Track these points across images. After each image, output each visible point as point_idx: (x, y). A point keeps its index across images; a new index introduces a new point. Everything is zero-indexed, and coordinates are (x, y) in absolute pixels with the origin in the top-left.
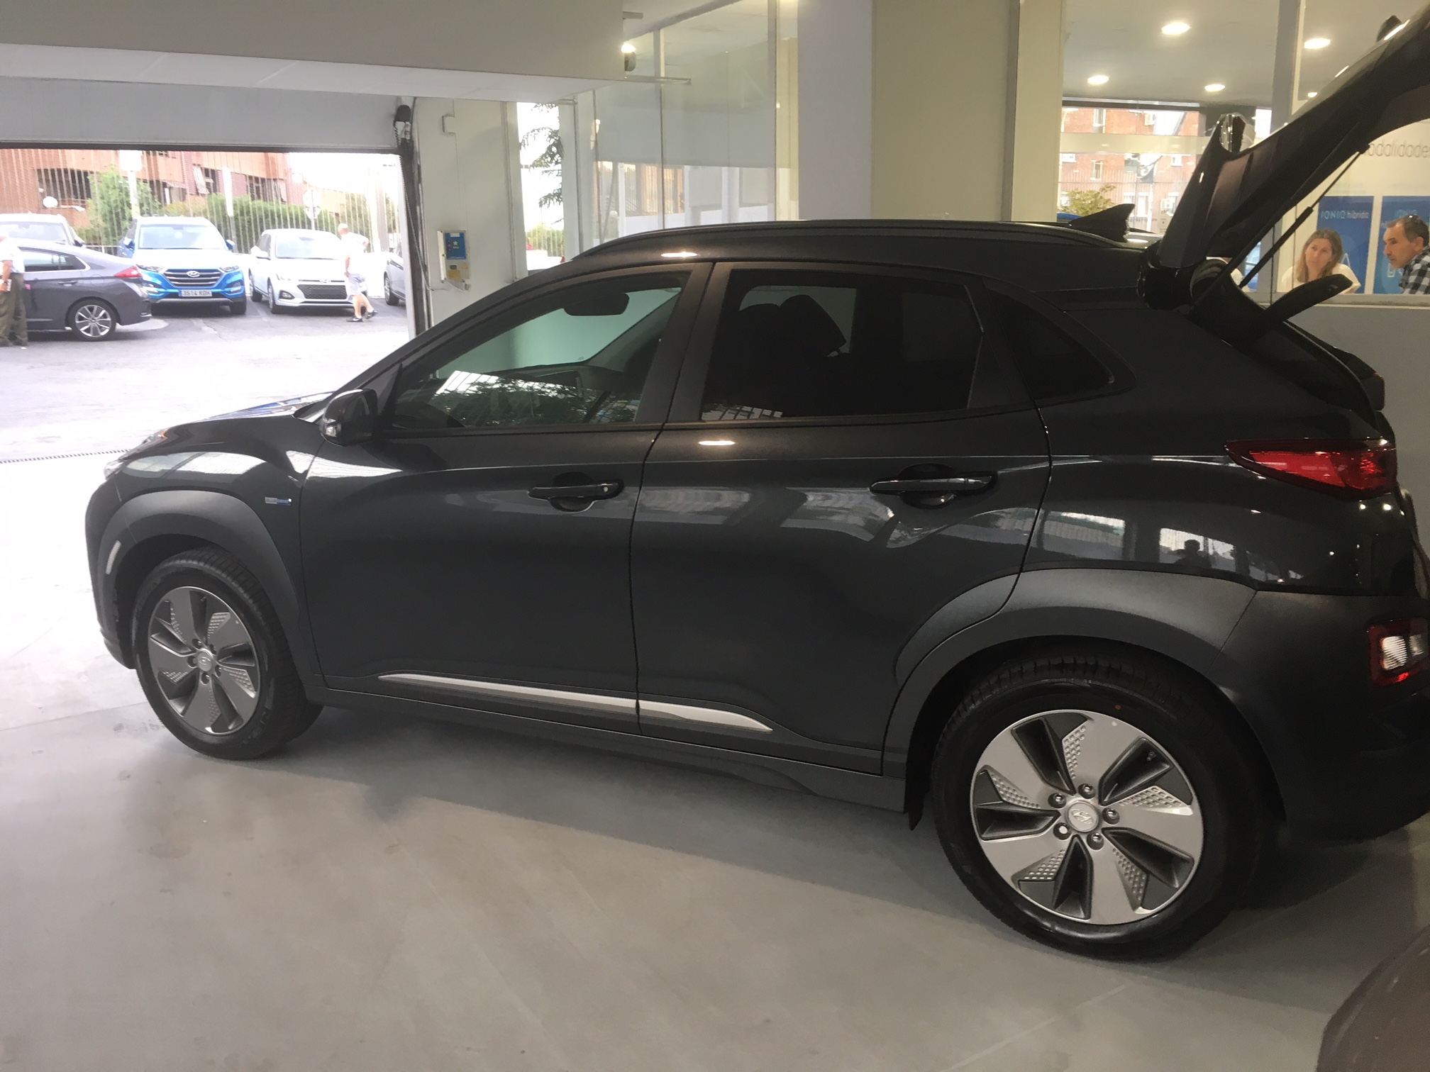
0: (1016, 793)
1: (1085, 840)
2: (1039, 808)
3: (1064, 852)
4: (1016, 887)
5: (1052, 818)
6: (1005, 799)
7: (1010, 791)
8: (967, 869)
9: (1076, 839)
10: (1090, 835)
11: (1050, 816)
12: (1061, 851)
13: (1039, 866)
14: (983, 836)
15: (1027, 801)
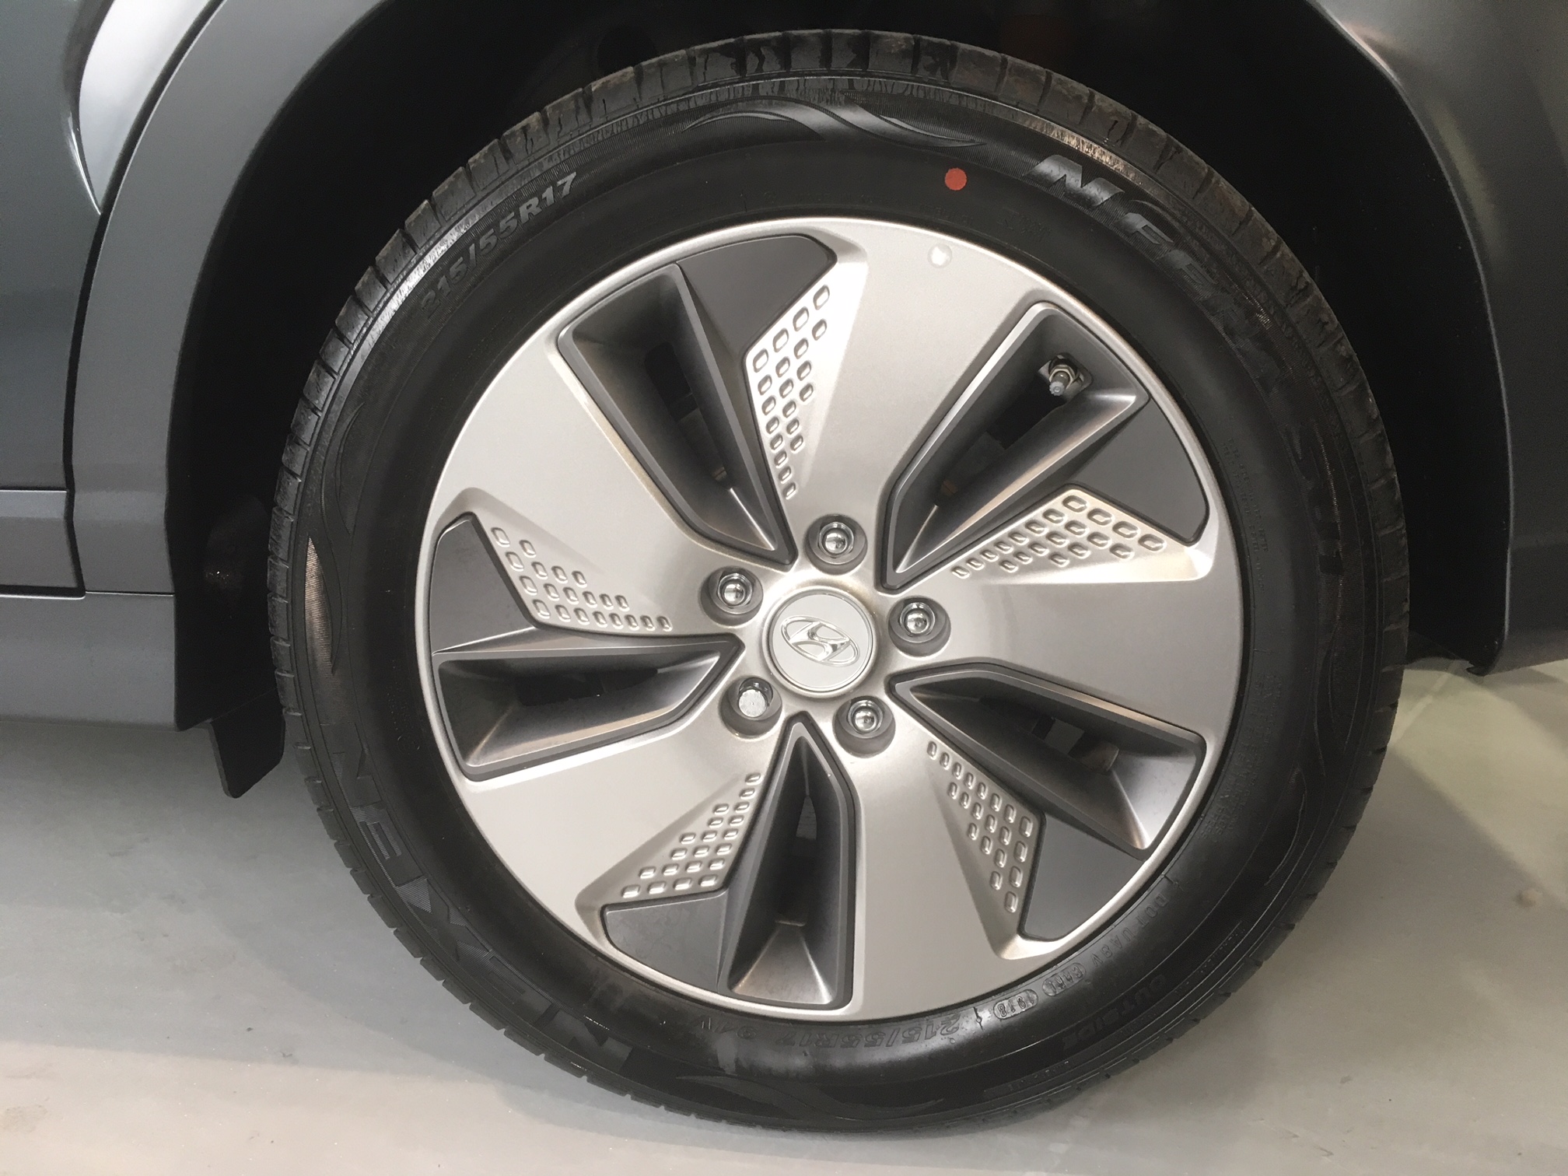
0: (581, 587)
1: (826, 727)
2: (669, 630)
3: (759, 781)
4: (595, 935)
5: (714, 660)
6: (542, 616)
7: (562, 582)
8: (418, 895)
9: (799, 730)
10: (844, 707)
11: (706, 653)
12: (748, 779)
13: (674, 843)
14: (470, 764)
15: (625, 610)
